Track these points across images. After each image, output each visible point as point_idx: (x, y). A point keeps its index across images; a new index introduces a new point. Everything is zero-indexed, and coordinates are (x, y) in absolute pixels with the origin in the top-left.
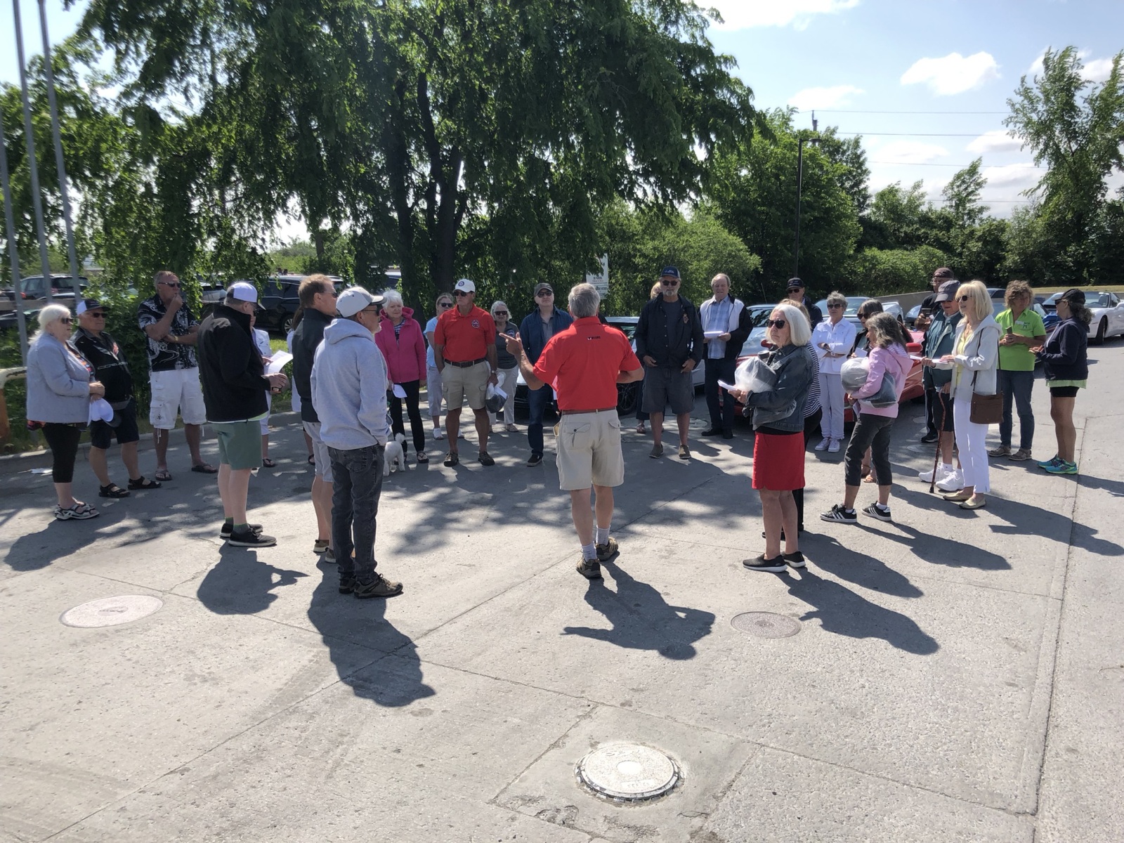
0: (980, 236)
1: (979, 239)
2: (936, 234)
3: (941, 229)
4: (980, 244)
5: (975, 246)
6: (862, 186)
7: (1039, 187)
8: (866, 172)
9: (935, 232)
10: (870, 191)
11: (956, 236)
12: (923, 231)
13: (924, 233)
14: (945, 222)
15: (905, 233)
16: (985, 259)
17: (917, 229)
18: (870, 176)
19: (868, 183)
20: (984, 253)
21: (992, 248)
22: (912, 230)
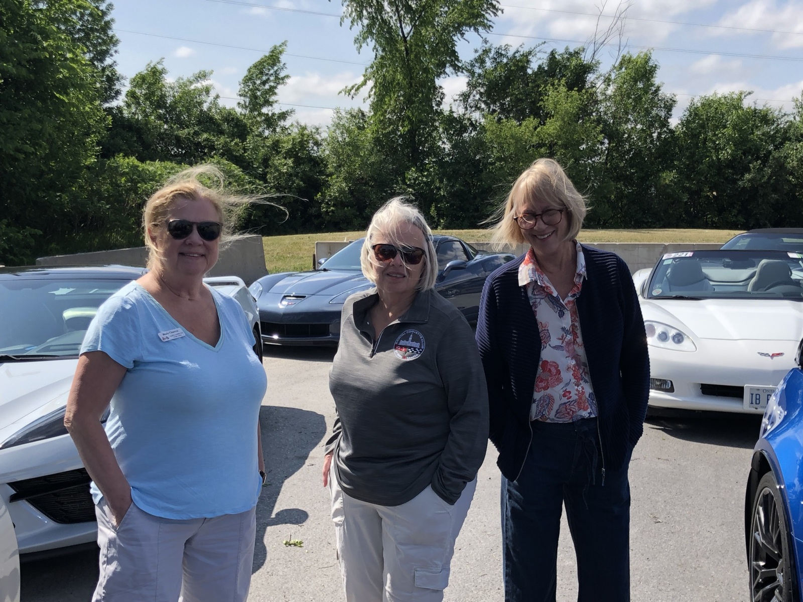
0: (289, 150)
1: (289, 154)
2: (226, 142)
3: (232, 136)
4: (290, 162)
5: (284, 165)
6: (108, 61)
7: (364, 83)
8: (113, 41)
9: (223, 139)
10: (119, 70)
11: (255, 149)
12: (205, 136)
13: (207, 140)
14: (236, 126)
16: (298, 185)
17: (196, 134)
18: (119, 47)
19: (116, 57)
20: (297, 176)
21: (307, 169)
22: (189, 134)
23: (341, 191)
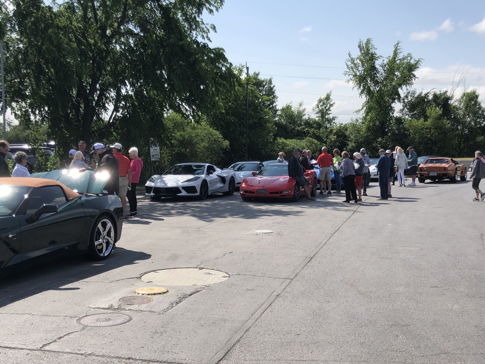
1: (335, 134)
3: (316, 129)
4: (335, 137)
5: (333, 138)
6: (274, 104)
7: (362, 109)
8: (275, 97)
9: (313, 130)
10: (278, 108)
11: (323, 132)
13: (307, 130)
14: (317, 125)
15: (297, 130)
16: (338, 145)
17: (303, 128)
18: (278, 99)
19: (277, 103)
20: (338, 142)
21: (341, 139)
22: (301, 129)
23: (353, 146)
